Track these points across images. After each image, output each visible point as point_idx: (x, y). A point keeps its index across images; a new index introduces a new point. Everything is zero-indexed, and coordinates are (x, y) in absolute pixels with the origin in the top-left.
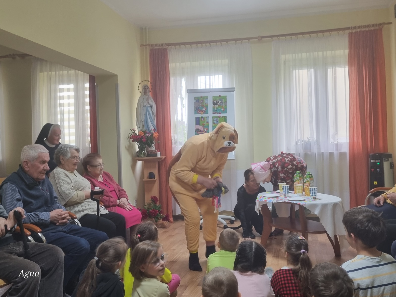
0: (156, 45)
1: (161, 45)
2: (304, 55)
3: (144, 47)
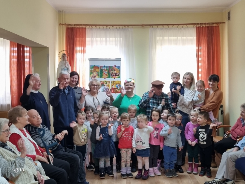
0: (70, 25)
3: (61, 26)
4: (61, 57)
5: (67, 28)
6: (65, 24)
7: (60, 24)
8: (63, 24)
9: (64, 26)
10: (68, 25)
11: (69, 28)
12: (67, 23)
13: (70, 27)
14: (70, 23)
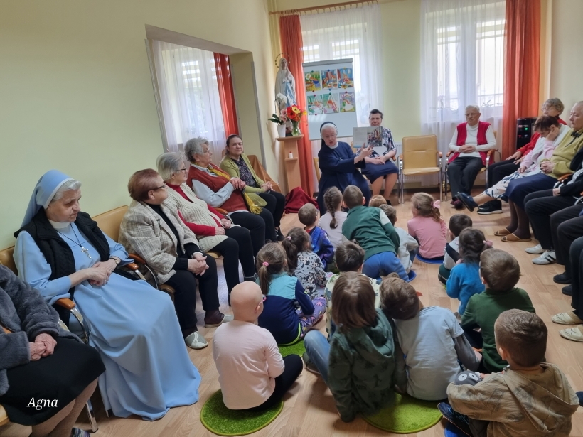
0: (285, 12)
1: (292, 11)
2: (452, 11)
3: (273, 15)
4: (278, 65)
5: (281, 18)
6: (278, 12)
7: (270, 13)
8: (274, 13)
9: (277, 14)
10: (282, 12)
11: (283, 17)
12: (280, 10)
13: (285, 15)
14: (284, 9)
